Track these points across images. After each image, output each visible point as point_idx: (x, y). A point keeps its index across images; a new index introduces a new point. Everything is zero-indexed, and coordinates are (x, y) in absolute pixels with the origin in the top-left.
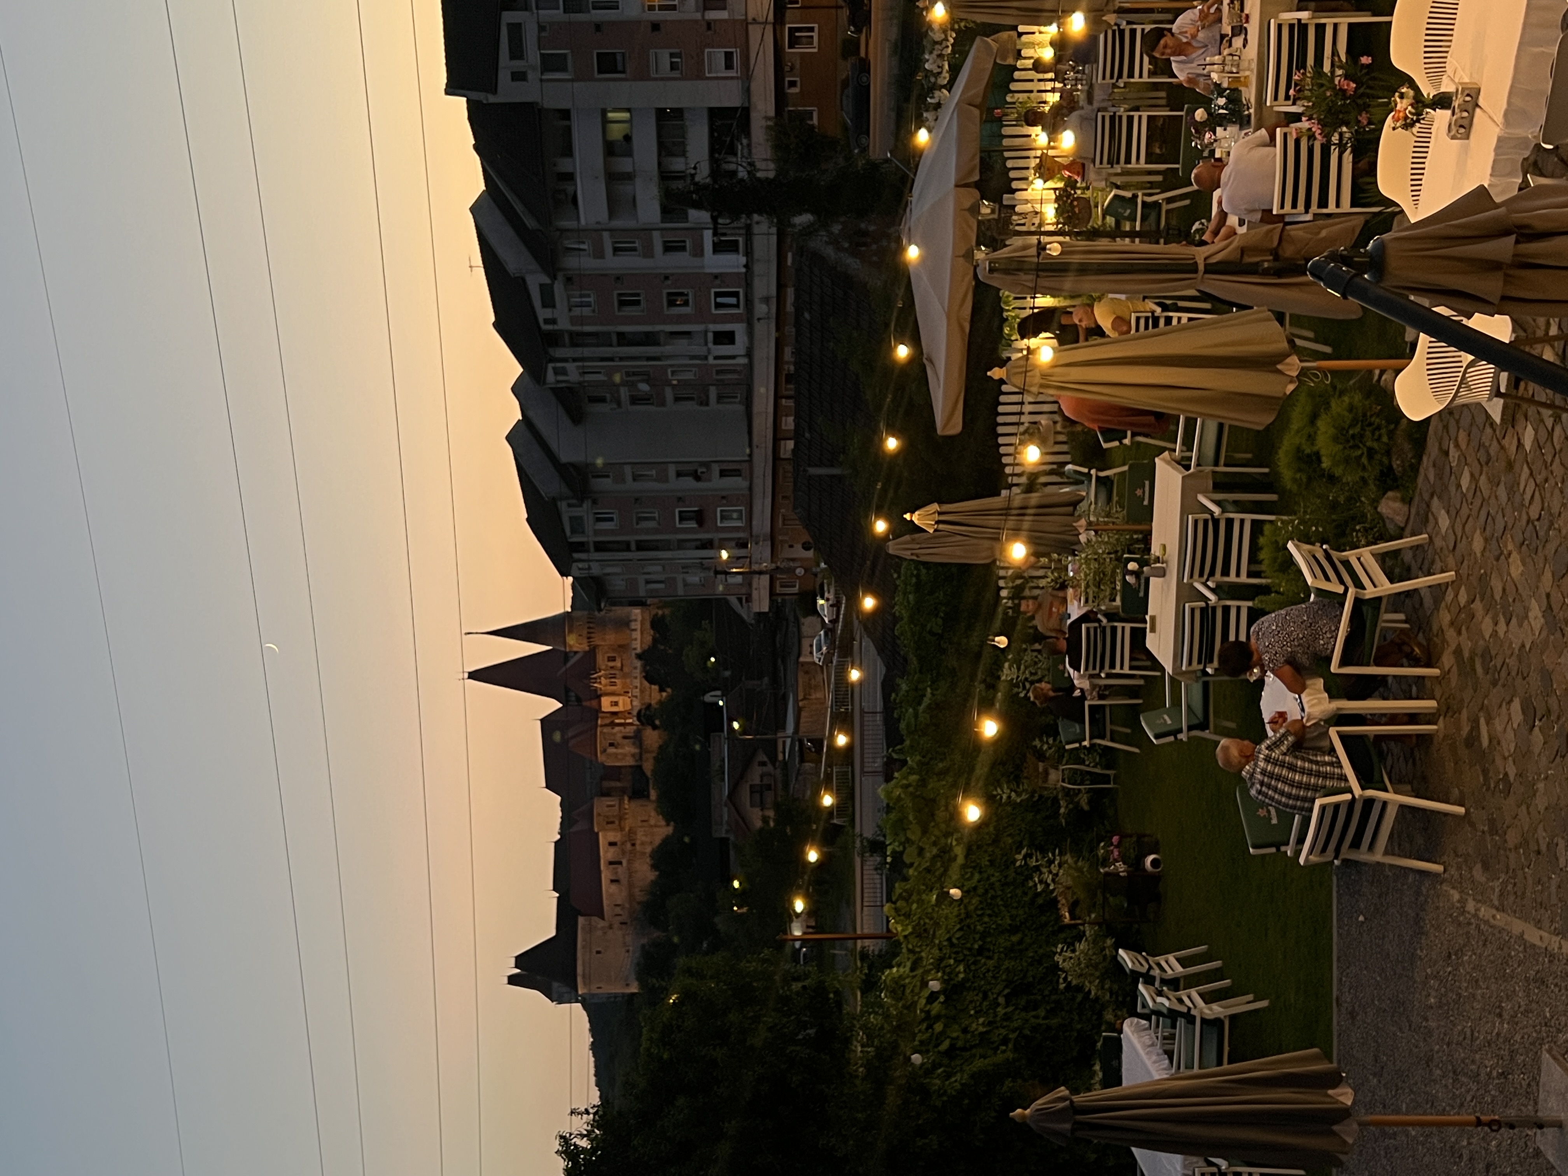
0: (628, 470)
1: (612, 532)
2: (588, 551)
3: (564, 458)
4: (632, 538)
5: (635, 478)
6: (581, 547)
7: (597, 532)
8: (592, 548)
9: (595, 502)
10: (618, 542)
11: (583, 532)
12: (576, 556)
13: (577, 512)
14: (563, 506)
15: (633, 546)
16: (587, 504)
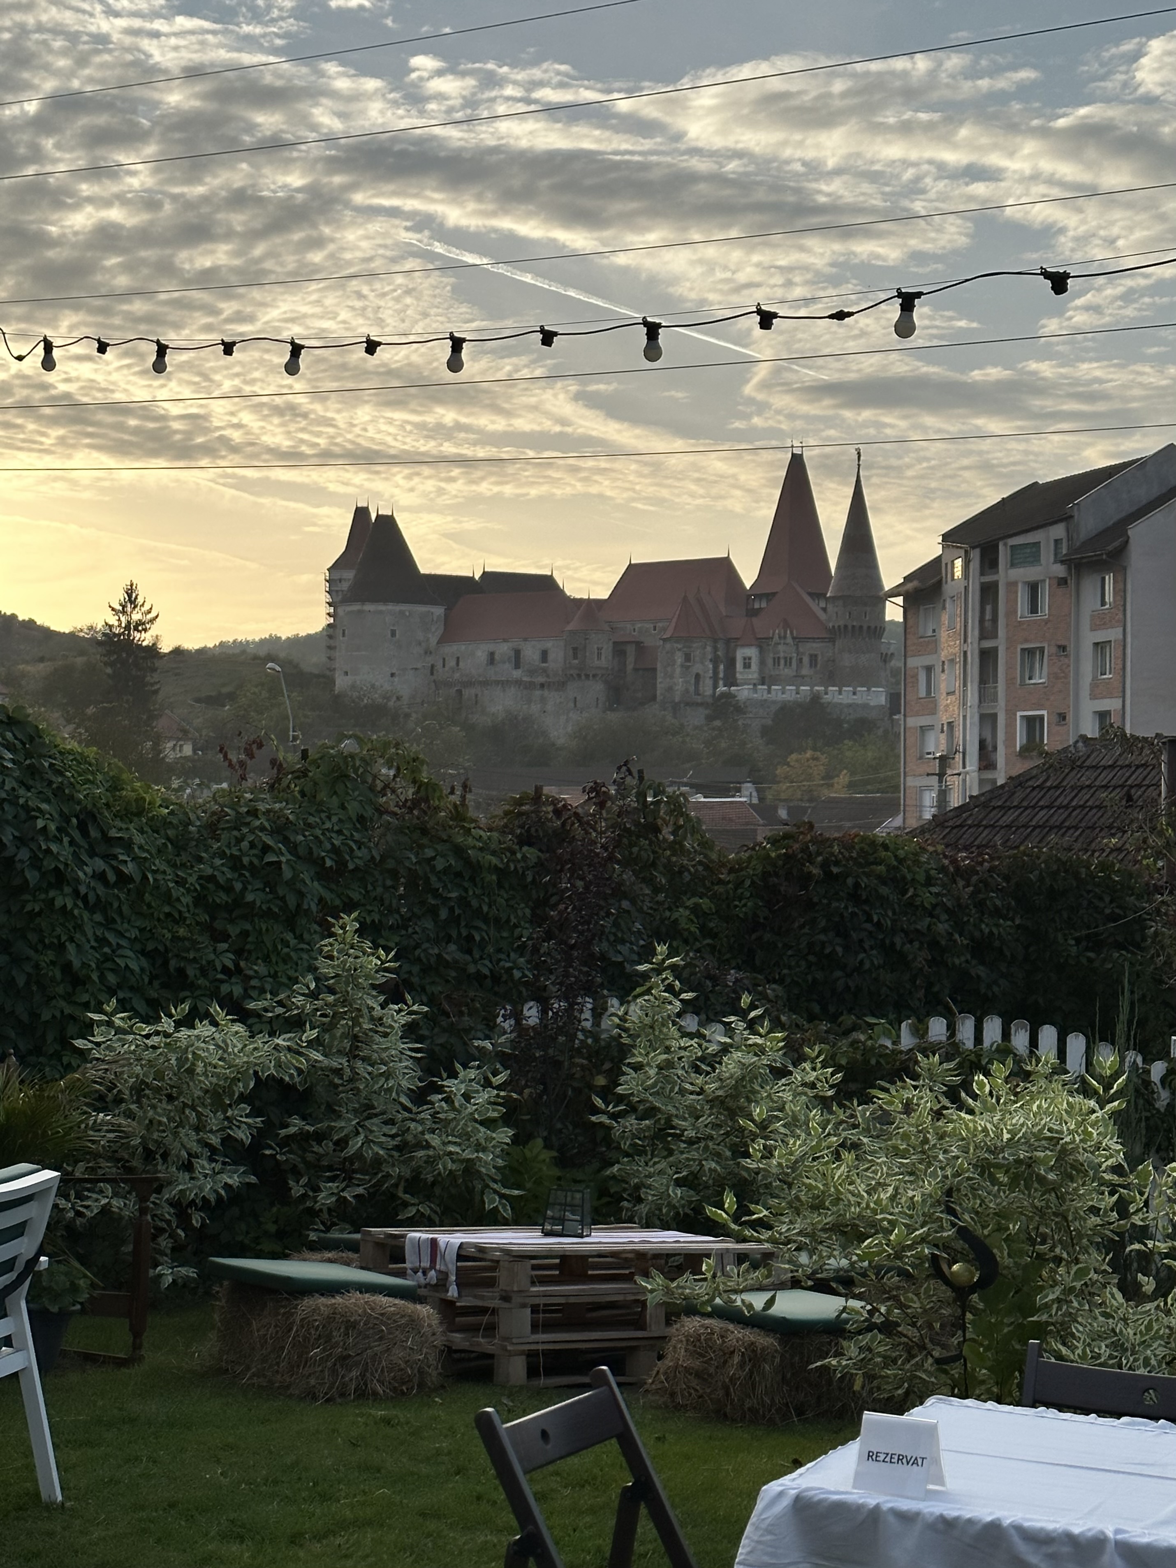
0: (1113, 634)
1: (1012, 612)
2: (982, 573)
3: (1137, 532)
4: (1001, 643)
5: (1100, 647)
6: (989, 561)
7: (1012, 585)
8: (987, 579)
9: (1062, 582)
10: (995, 619)
11: (1013, 565)
12: (976, 554)
13: (1047, 554)
14: (1058, 531)
15: (988, 644)
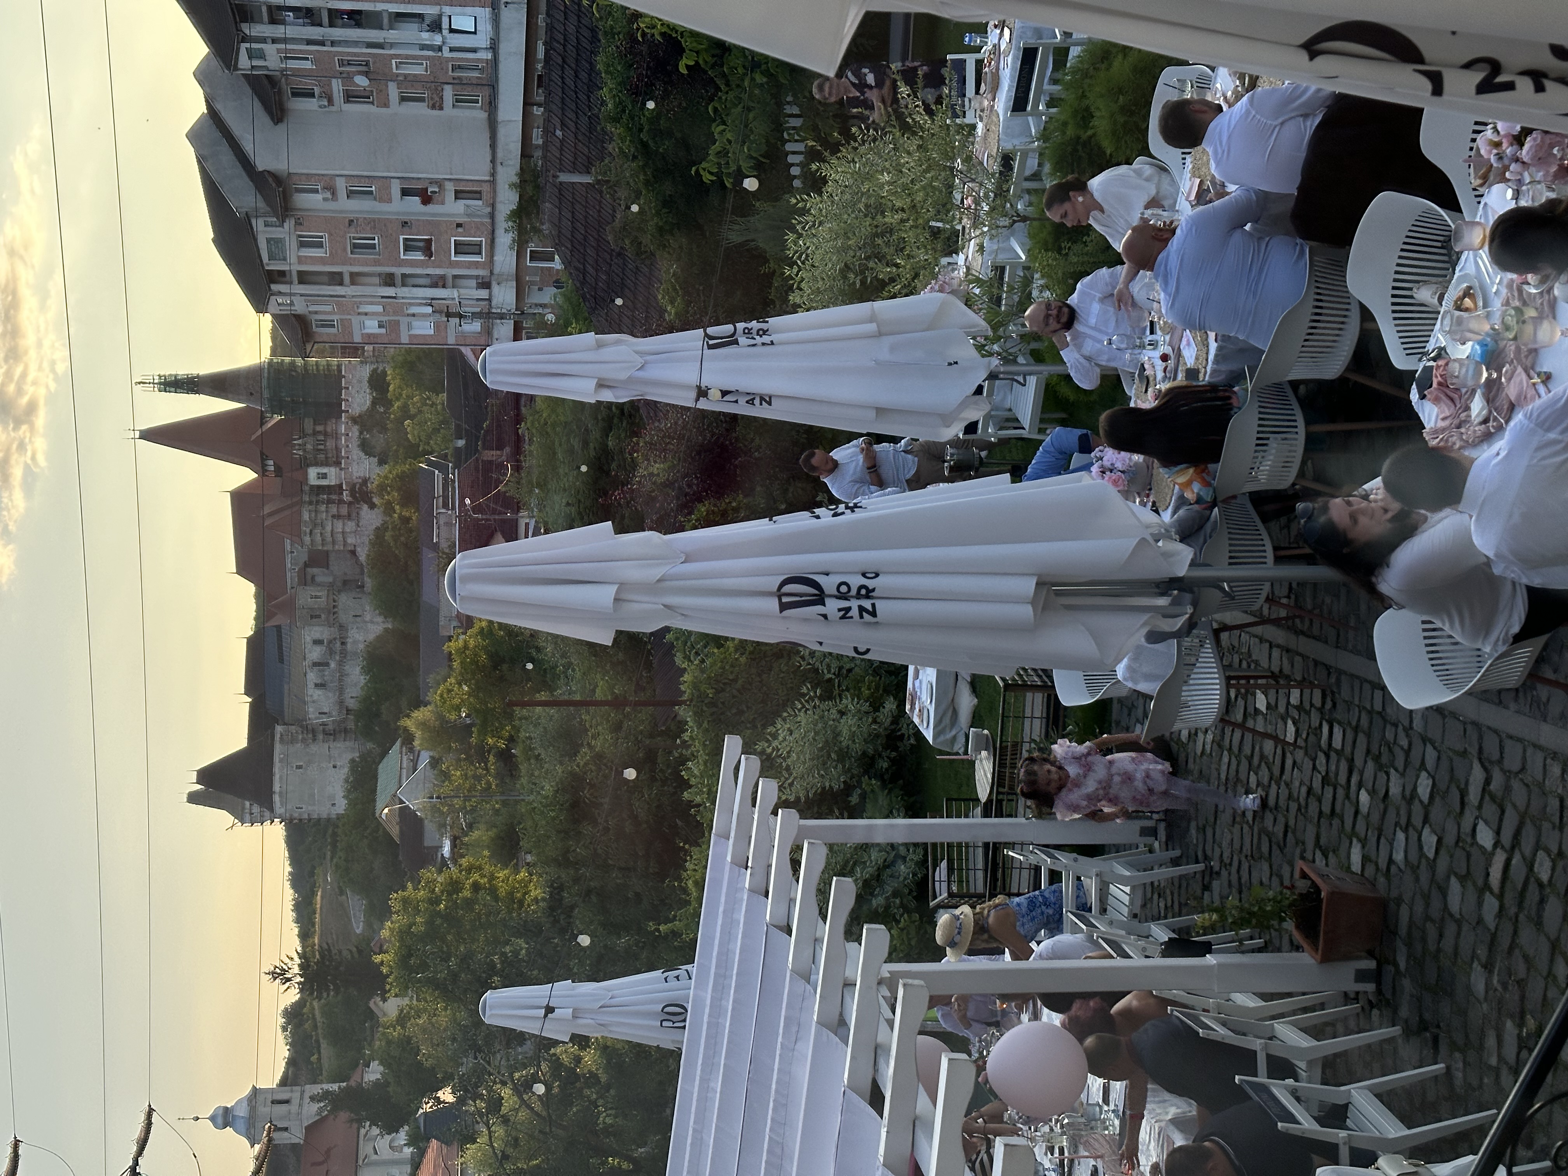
0: (341, 184)
1: (322, 261)
2: (291, 283)
3: (261, 165)
4: (345, 269)
5: (351, 194)
6: (280, 276)
7: (301, 260)
8: (295, 279)
9: (299, 222)
10: (327, 273)
13: (277, 233)
14: (258, 225)
15: (347, 280)
16: (289, 224)
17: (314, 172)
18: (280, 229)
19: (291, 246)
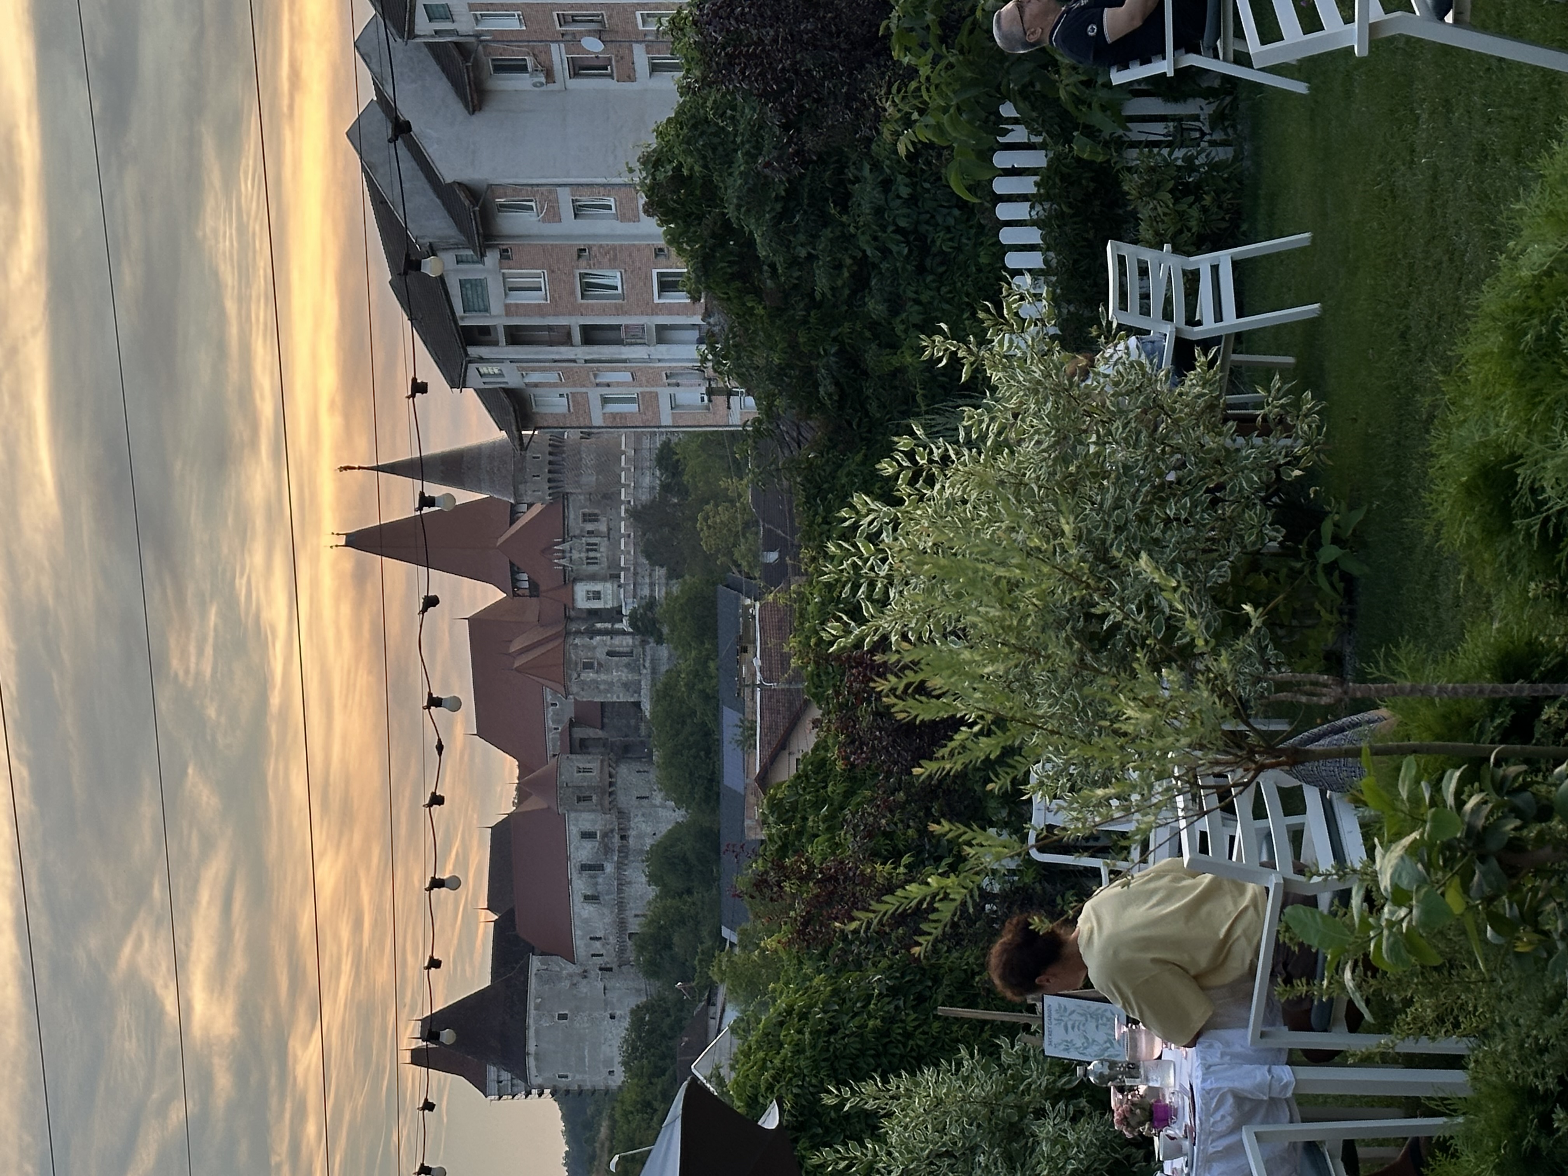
0: (565, 198)
1: (539, 310)
4: (575, 322)
6: (481, 336)
7: (509, 310)
9: (505, 255)
10: (550, 328)
11: (487, 310)
12: (473, 351)
13: (473, 272)
15: (577, 336)
16: (492, 258)
17: (525, 181)
18: (481, 266)
19: (495, 289)
